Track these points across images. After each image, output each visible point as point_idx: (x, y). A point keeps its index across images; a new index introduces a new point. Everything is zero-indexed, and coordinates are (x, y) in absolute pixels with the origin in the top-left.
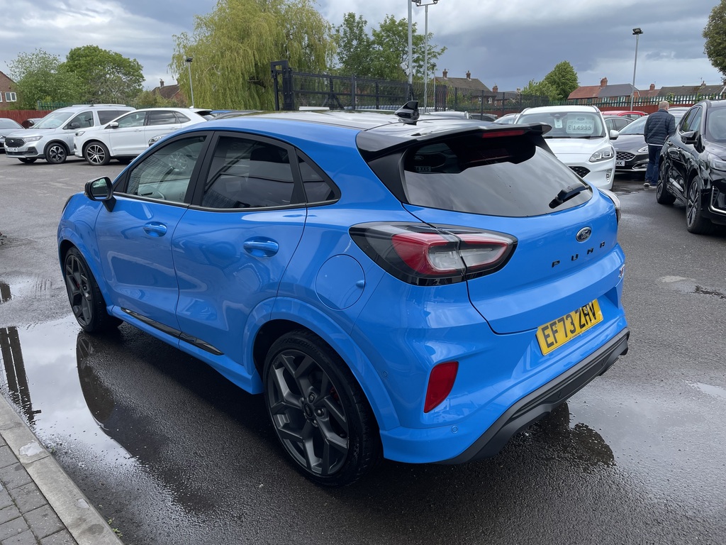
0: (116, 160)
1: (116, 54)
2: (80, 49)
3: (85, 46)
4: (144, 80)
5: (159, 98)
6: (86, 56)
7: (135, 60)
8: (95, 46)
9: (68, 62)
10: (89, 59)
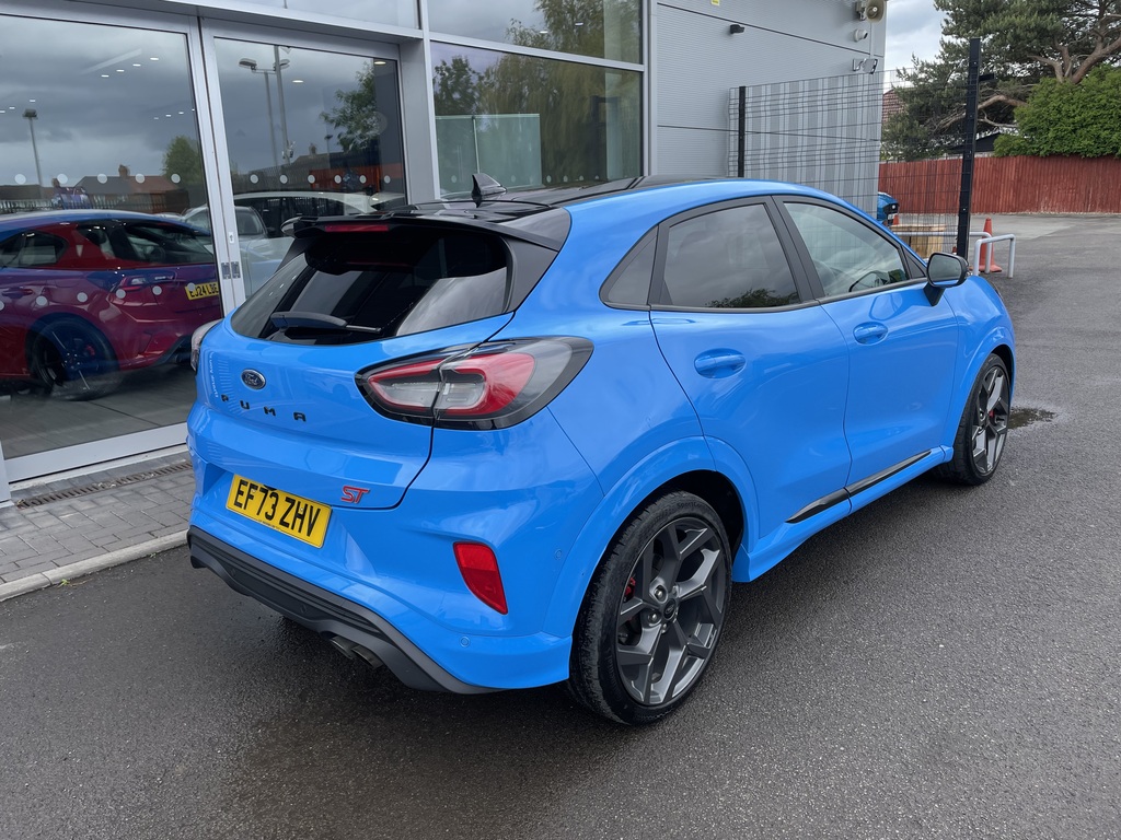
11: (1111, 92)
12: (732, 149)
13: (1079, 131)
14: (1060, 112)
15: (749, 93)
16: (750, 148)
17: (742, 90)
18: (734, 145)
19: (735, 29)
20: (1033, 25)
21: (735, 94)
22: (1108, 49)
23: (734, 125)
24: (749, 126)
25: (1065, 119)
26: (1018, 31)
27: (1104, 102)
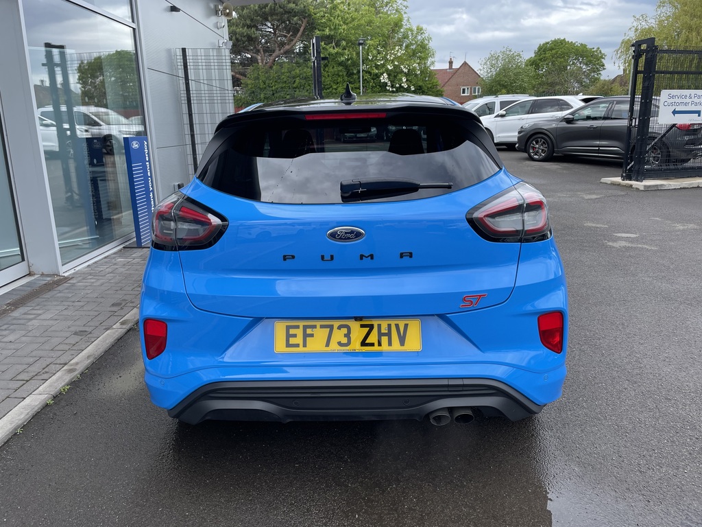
0: (505, 147)
1: (582, 44)
2: (548, 43)
3: (553, 39)
4: (604, 69)
5: (616, 86)
6: (551, 49)
7: (598, 48)
8: (562, 38)
9: (536, 56)
10: (554, 51)
11: (288, 74)
12: (182, 89)
13: (275, 95)
14: (265, 84)
15: (189, 53)
16: (194, 89)
17: (184, 50)
18: (183, 87)
19: (174, 9)
20: (245, 34)
21: (179, 53)
22: (282, 51)
23: (181, 73)
24: (191, 76)
25: (268, 88)
26: (237, 36)
27: (285, 80)
